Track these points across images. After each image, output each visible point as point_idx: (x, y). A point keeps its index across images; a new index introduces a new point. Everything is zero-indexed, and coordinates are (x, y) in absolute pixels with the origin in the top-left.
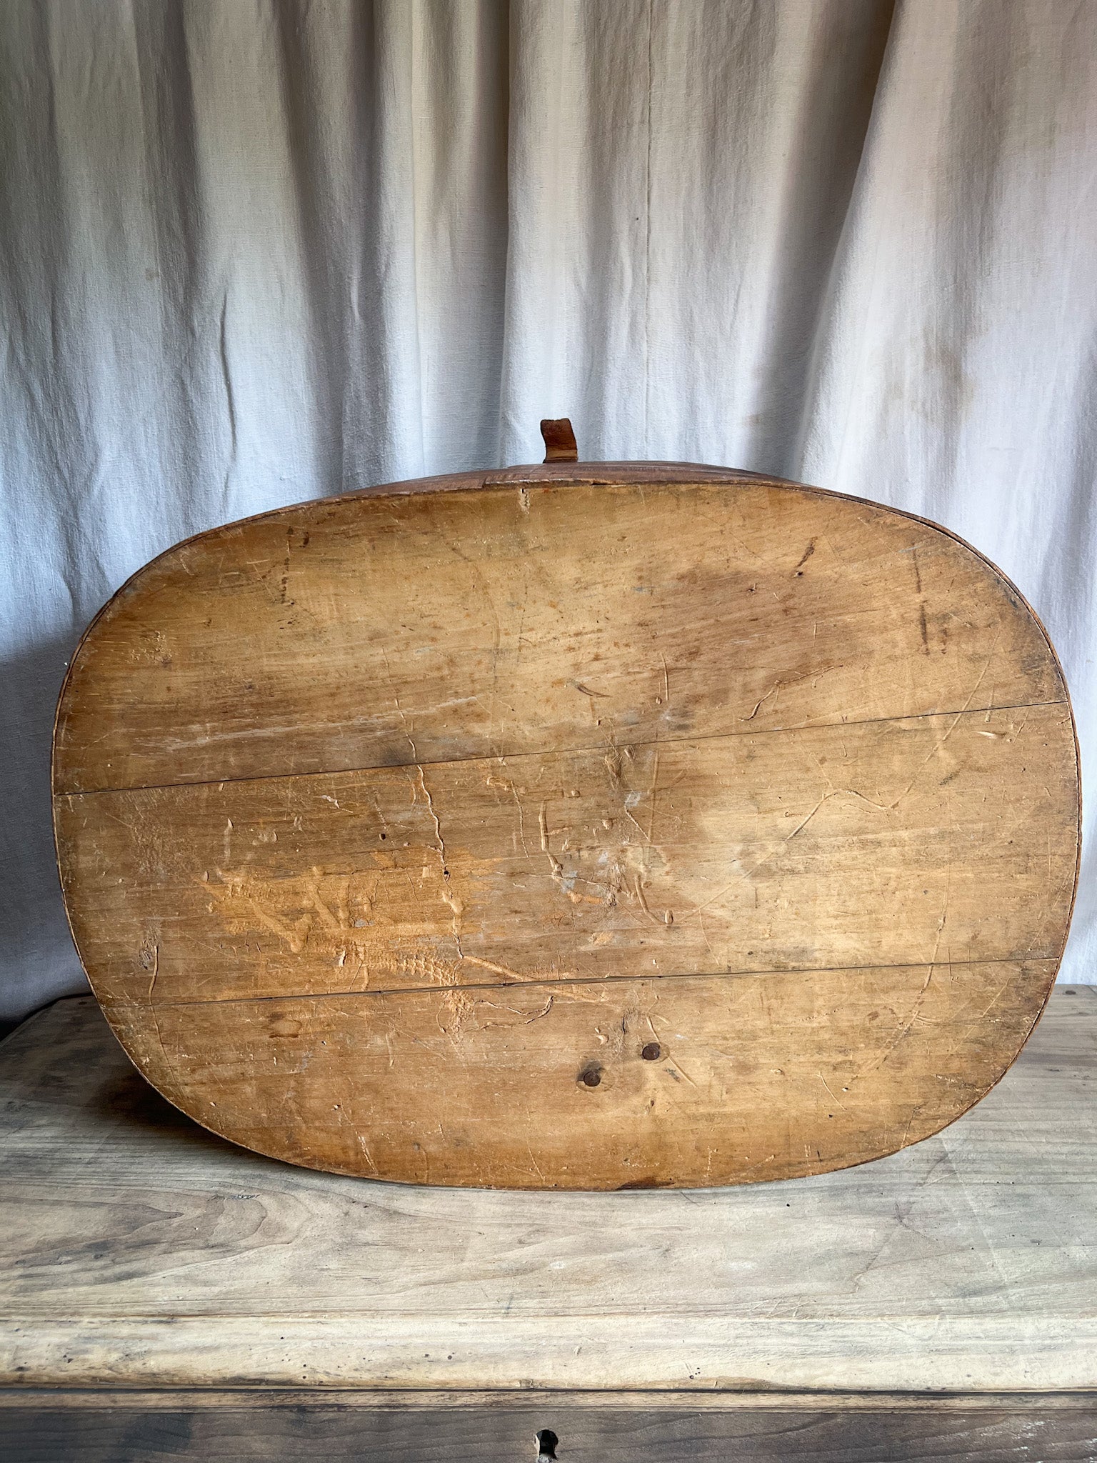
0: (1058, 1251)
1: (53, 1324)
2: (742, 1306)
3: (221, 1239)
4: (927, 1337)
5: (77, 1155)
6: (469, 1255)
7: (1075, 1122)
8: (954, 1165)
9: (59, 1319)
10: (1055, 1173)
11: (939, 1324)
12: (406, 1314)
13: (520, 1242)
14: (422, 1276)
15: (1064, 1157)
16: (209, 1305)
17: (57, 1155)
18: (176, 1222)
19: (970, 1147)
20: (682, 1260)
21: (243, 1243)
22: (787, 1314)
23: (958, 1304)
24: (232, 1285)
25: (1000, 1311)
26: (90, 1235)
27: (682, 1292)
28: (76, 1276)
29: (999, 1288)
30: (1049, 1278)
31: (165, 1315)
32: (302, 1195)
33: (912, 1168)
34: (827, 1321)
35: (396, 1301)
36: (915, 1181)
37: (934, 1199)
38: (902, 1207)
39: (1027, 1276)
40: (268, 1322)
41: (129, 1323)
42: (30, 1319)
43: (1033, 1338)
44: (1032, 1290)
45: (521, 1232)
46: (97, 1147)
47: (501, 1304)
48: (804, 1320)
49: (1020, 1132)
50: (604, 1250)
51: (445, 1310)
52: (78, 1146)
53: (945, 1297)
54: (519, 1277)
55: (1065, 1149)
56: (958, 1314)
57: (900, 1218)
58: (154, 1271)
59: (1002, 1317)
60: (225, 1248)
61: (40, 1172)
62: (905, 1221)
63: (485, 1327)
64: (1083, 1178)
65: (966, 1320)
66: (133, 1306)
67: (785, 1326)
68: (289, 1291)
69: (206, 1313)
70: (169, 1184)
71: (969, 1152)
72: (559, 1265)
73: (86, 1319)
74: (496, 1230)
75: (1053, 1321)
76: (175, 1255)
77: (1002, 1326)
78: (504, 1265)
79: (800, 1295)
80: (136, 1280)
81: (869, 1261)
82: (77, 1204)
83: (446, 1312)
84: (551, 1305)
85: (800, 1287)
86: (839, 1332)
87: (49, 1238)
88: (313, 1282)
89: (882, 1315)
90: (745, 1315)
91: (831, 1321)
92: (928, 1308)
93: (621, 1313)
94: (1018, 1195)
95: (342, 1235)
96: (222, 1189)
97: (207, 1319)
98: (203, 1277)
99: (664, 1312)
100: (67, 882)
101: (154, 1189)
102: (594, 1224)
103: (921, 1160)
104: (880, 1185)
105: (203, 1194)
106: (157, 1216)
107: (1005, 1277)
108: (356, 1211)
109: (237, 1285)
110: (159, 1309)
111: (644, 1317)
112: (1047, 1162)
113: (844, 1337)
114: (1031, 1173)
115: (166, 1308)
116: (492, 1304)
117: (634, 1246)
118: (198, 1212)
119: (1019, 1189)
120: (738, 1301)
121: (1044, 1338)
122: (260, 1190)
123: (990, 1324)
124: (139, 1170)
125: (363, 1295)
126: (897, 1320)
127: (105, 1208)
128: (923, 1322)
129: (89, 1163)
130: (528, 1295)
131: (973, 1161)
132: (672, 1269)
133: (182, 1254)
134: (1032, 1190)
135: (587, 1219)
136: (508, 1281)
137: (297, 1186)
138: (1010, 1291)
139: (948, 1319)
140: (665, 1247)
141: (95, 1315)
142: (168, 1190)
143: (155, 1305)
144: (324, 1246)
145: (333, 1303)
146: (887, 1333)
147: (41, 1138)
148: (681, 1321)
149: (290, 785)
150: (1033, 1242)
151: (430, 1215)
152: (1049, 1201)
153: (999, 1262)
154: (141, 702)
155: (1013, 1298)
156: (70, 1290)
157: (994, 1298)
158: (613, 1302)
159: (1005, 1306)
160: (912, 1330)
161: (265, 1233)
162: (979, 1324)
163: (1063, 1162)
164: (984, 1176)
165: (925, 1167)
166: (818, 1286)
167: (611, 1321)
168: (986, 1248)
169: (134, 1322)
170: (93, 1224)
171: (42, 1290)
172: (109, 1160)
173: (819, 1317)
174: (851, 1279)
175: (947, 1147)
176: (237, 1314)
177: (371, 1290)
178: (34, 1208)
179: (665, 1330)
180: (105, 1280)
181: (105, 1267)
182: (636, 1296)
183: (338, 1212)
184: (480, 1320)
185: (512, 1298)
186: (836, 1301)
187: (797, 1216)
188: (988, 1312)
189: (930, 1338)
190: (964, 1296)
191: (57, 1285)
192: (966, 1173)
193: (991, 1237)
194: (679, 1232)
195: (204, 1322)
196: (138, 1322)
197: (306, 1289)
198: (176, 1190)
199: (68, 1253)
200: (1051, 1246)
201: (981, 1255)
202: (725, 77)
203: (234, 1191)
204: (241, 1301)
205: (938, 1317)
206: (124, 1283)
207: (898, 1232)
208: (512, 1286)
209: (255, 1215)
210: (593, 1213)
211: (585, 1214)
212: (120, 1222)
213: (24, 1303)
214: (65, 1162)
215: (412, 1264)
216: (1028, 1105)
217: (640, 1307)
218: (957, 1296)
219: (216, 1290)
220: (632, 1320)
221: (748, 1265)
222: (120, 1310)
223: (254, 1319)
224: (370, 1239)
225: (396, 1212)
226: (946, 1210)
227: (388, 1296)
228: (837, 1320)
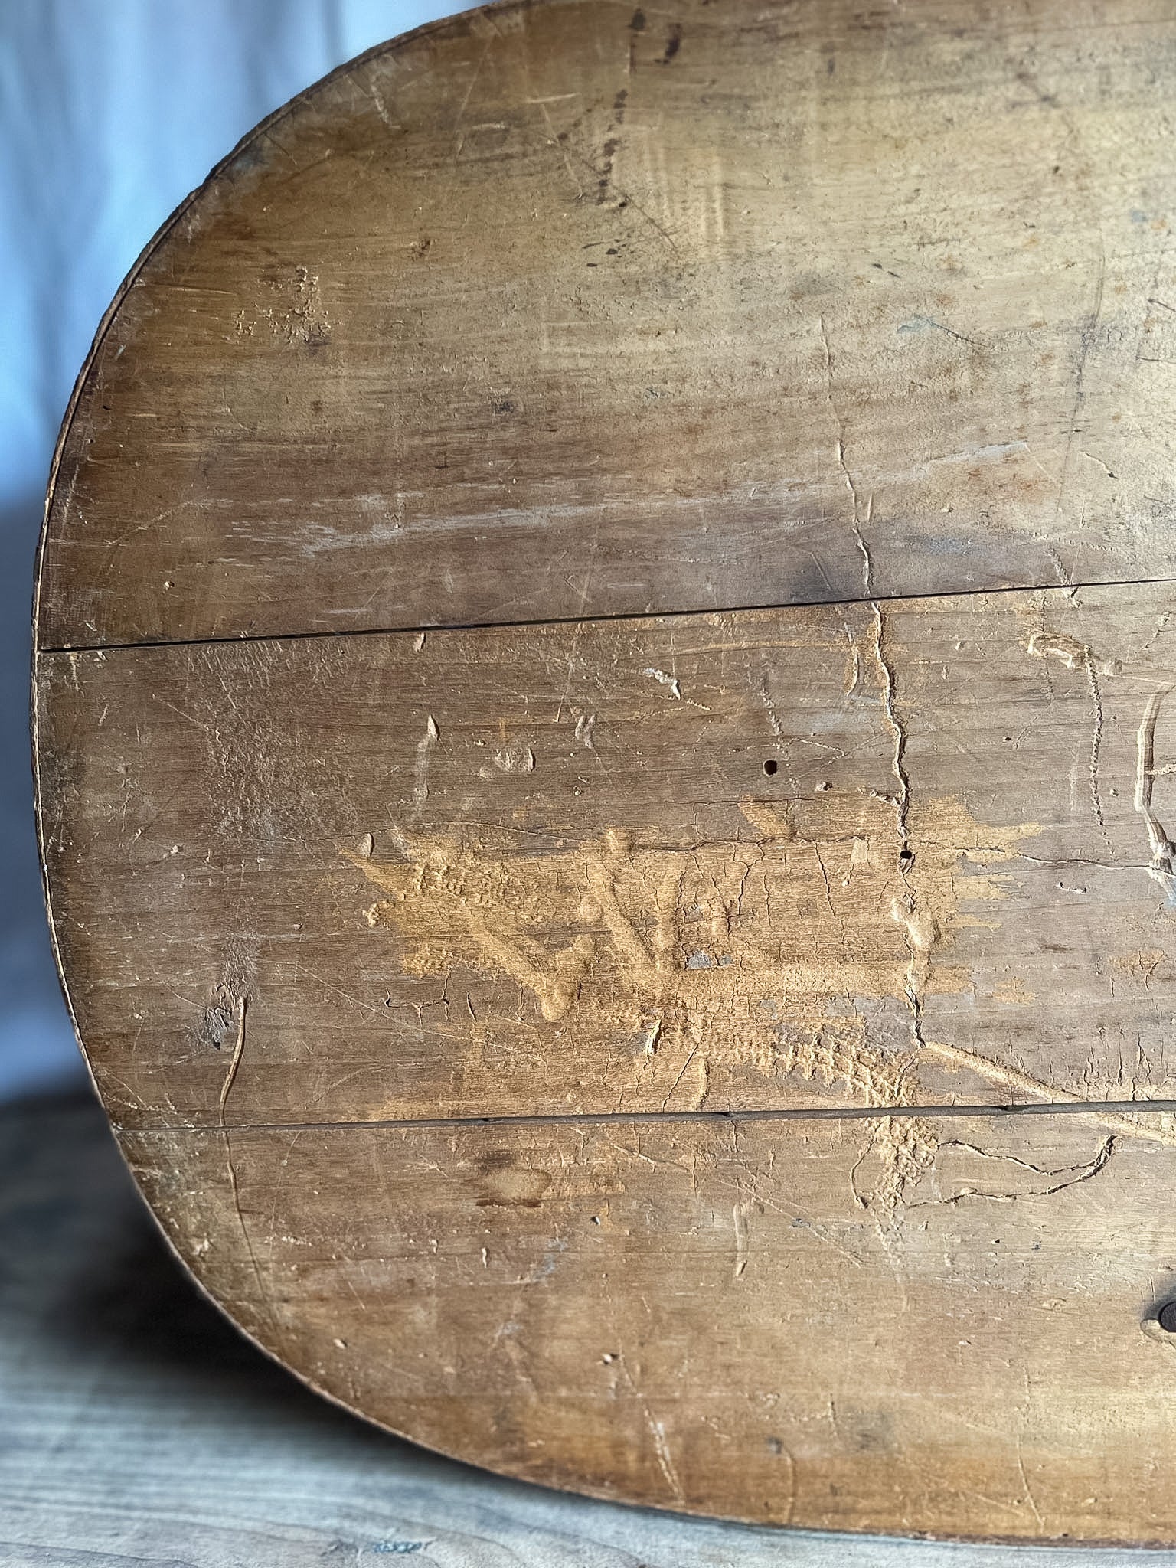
32: (523, 1545)
70: (231, 1506)
96: (347, 1524)
100: (54, 849)
101: (201, 1519)
105: (308, 1536)
122: (430, 1529)
124: (164, 1470)
129: (59, 1449)
137: (505, 1522)
142: (230, 1523)
149: (574, 642)
154: (249, 438)
198: (249, 1525)
203: (374, 1531)
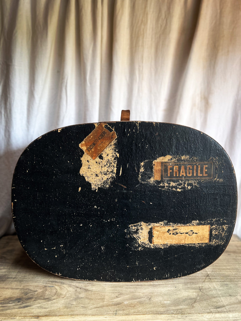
0: (235, 297)
1: (10, 319)
2: (168, 312)
3: (47, 297)
4: (209, 318)
5: (11, 276)
6: (105, 300)
7: (235, 267)
8: (211, 277)
9: (11, 317)
10: (232, 279)
11: (212, 315)
12: (93, 315)
13: (117, 297)
14: (95, 306)
15: (234, 275)
16: (47, 314)
17: (6, 276)
18: (36, 293)
19: (214, 273)
20: (154, 301)
21: (53, 298)
22: (179, 314)
23: (215, 310)
24: (51, 309)
25: (224, 312)
26: (16, 296)
27: (154, 309)
28: (14, 307)
29: (224, 306)
30: (234, 304)
31: (36, 316)
33: (202, 278)
34: (187, 315)
35: (90, 312)
36: (202, 281)
37: (207, 285)
38: (200, 287)
39: (230, 303)
40: (61, 318)
41: (28, 318)
42: (4, 317)
43: (232, 318)
44: (231, 307)
45: (117, 294)
46: (16, 274)
47: (114, 313)
48: (182, 315)
49: (224, 269)
50: (136, 299)
51: (101, 314)
52: (11, 274)
53: (213, 309)
54: (118, 306)
55: (234, 273)
56: (216, 313)
57: (200, 290)
58: (32, 305)
59: (225, 313)
60: (48, 299)
61: (2, 281)
62: (202, 291)
63: (111, 318)
64: (238, 280)
65: (218, 314)
66: (28, 314)
67: (178, 316)
68: (65, 310)
69: (46, 316)
71: (213, 274)
72: (126, 303)
73: (18, 317)
74: (111, 294)
75: (236, 314)
76: (37, 301)
77: (225, 315)
78: (114, 303)
79: (181, 309)
80: (28, 307)
81: (195, 301)
82: (12, 289)
83: (102, 315)
84: (126, 313)
85: (181, 307)
86: (190, 318)
87: (7, 297)
88: (70, 308)
89: (199, 313)
90: (169, 314)
91: (188, 315)
92: (209, 312)
93: (142, 314)
94: (225, 284)
95: (76, 296)
97: (46, 317)
98: (44, 307)
99: (151, 314)
102: (133, 292)
103: (203, 276)
104: (195, 282)
106: (32, 291)
107: (225, 304)
108: (78, 290)
109: (52, 308)
110: (35, 315)
111: (147, 315)
112: (230, 276)
113: (191, 319)
114: (227, 279)
115: (37, 314)
116: (112, 312)
117: (142, 298)
118: (41, 290)
119: (225, 283)
120: (167, 311)
121: (234, 318)
123: (223, 315)
125: (82, 311)
126: (203, 314)
127: (19, 289)
128: (209, 315)
130: (120, 310)
131: (214, 276)
132: (152, 303)
133: (38, 301)
134: (228, 283)
135: (131, 291)
136: (115, 307)
138: (226, 307)
139: (214, 314)
140: (149, 298)
141: (20, 316)
143: (33, 314)
144: (72, 299)
145: (76, 313)
146: (201, 318)
147: (2, 272)
148: (155, 316)
150: (230, 295)
151: (95, 290)
152: (232, 285)
153: (223, 300)
155: (227, 309)
156: (13, 310)
157: (223, 309)
158: (139, 312)
159: (225, 311)
160: (206, 317)
161: (57, 296)
162: (220, 315)
163: (234, 276)
164: (217, 280)
165: (204, 278)
166: (185, 307)
167: (139, 316)
168: (220, 297)
169: (29, 318)
170: (16, 293)
171: (6, 310)
172: (18, 277)
173: (186, 314)
174: (192, 305)
175: (209, 273)
176: (53, 316)
177: (84, 309)
178: (2, 290)
179: (152, 318)
180: (21, 308)
181: (21, 304)
182: (144, 310)
183: (74, 290)
184: (110, 316)
185: (116, 311)
186: (189, 310)
187: (178, 290)
188: (222, 312)
189: (210, 319)
190: (217, 309)
191: (10, 309)
192: (213, 279)
193: (220, 294)
194: (152, 294)
195: (45, 318)
196: (30, 318)
197: (68, 310)
199: (11, 301)
200: (233, 296)
201: (219, 298)
202: (160, 37)
204: (54, 313)
205: (211, 313)
206: (26, 308)
207: (200, 293)
208: (116, 308)
209: (55, 291)
210: (132, 289)
211: (130, 290)
212: (23, 293)
213: (3, 314)
214: (8, 278)
215: (92, 303)
216: (225, 263)
217: (146, 313)
218: (215, 309)
219: (48, 310)
220: (144, 316)
221: (169, 302)
222: (25, 315)
223: (57, 317)
224: (82, 297)
225: (87, 290)
226: (210, 288)
227: (88, 311)
228: (190, 315)
